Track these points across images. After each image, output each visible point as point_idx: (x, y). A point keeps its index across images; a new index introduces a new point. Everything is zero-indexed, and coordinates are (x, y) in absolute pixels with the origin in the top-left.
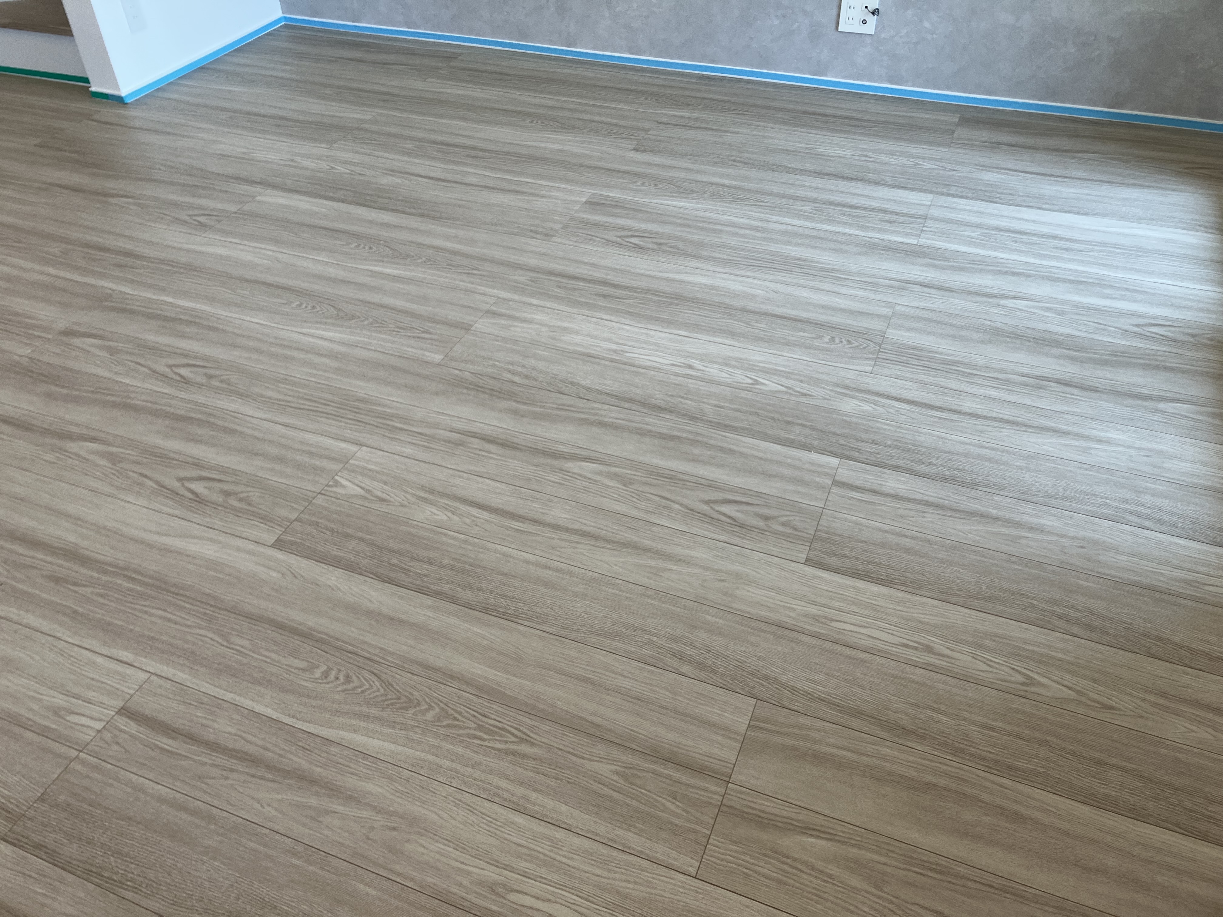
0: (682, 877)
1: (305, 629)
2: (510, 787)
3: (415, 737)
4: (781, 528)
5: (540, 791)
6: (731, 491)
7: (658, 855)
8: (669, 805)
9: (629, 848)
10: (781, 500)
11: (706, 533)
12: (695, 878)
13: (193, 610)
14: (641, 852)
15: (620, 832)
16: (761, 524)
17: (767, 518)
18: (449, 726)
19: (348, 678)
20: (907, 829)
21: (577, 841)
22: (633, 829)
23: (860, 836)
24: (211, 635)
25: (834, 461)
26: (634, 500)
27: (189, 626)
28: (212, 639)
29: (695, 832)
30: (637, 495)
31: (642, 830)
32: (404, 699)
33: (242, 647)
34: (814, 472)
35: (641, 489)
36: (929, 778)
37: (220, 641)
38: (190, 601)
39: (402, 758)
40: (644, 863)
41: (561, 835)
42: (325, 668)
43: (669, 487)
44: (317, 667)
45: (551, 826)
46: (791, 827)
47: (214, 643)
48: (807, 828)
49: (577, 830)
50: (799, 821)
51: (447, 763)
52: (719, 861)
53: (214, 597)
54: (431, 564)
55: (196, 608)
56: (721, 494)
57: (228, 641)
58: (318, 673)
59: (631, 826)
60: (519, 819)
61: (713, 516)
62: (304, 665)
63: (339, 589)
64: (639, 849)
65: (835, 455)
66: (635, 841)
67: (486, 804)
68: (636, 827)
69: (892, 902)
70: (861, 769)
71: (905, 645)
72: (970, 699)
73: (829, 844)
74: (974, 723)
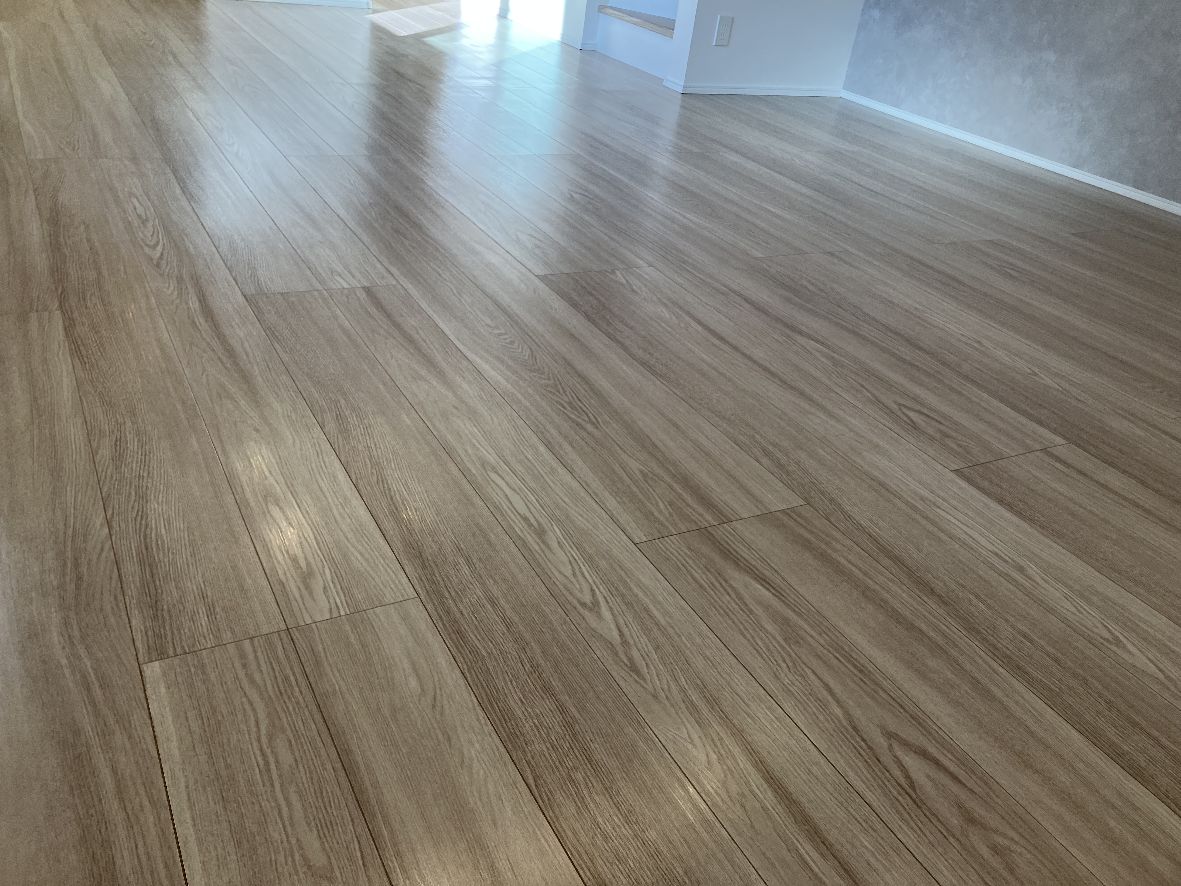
0: (625, 538)
2: (555, 434)
3: (521, 383)
4: (954, 446)
5: (574, 447)
6: (931, 409)
7: (621, 520)
8: (662, 506)
9: (603, 503)
10: (974, 434)
11: (878, 417)
12: (635, 544)
14: (610, 510)
15: (607, 494)
16: (937, 435)
17: (947, 436)
18: (550, 392)
19: (512, 343)
20: (859, 633)
21: (569, 479)
22: (618, 498)
23: (807, 611)
25: (1060, 441)
26: (834, 375)
29: (664, 526)
30: (839, 374)
31: (624, 503)
32: (536, 367)
34: (1029, 436)
35: (846, 373)
36: (922, 626)
39: (501, 387)
40: (604, 515)
41: (561, 470)
42: (504, 332)
43: (874, 384)
44: (499, 329)
45: (560, 464)
46: (750, 571)
48: (764, 580)
49: (577, 476)
50: (761, 573)
51: (528, 404)
52: (664, 549)
54: (631, 329)
56: (919, 407)
58: (496, 331)
59: (618, 496)
60: (542, 449)
61: (896, 413)
62: (492, 325)
64: (611, 508)
65: (1065, 437)
66: (612, 503)
67: (529, 431)
68: (621, 498)
69: (790, 656)
70: (859, 584)
71: (997, 555)
72: (1028, 614)
73: (773, 597)
74: (1012, 626)
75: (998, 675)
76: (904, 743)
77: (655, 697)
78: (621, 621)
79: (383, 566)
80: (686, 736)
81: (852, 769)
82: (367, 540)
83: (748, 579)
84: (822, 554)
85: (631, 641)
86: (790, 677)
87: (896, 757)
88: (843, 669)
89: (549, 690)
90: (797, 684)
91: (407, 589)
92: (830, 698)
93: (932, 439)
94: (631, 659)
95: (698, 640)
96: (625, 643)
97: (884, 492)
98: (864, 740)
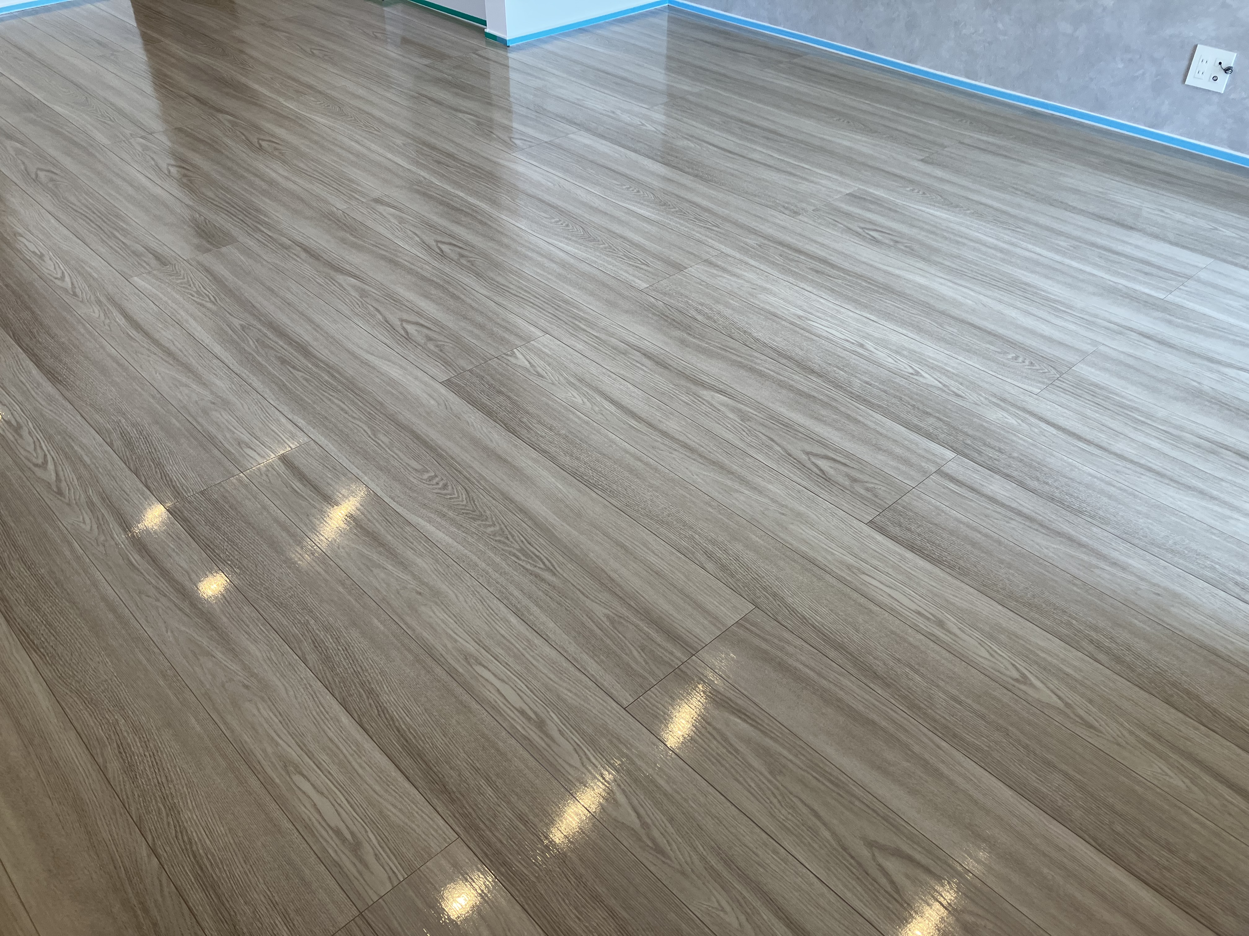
0: (614, 704)
1: (433, 445)
2: (520, 597)
3: (470, 539)
4: (862, 491)
5: (540, 607)
6: (835, 450)
7: (605, 683)
8: (635, 653)
9: (585, 669)
10: (878, 470)
11: (792, 475)
12: (625, 709)
13: (363, 408)
14: (593, 675)
15: (585, 657)
16: (847, 483)
17: (854, 480)
18: (499, 541)
19: (445, 486)
20: (828, 744)
21: (547, 649)
22: (596, 658)
23: (781, 733)
24: (366, 428)
25: (950, 454)
26: (744, 433)
27: (354, 418)
28: (364, 430)
29: (645, 678)
30: (748, 430)
31: (603, 661)
32: (477, 513)
33: (382, 442)
34: (924, 457)
35: (754, 427)
36: (874, 717)
37: (370, 433)
38: (364, 401)
39: (453, 551)
40: (590, 683)
41: (538, 641)
42: (433, 474)
43: (781, 433)
44: (428, 472)
45: (535, 633)
46: (726, 705)
47: (365, 434)
48: (739, 711)
49: (553, 644)
50: (736, 704)
51: (484, 565)
52: (650, 705)
53: (381, 404)
54: (551, 429)
55: (365, 407)
56: (824, 451)
57: (375, 435)
58: (426, 476)
59: (596, 655)
60: (514, 620)
61: (807, 465)
62: (419, 467)
63: (473, 426)
64: (593, 673)
65: (954, 450)
66: (593, 667)
67: (496, 601)
68: (599, 658)
69: (778, 789)
70: (816, 687)
71: (919, 613)
72: (954, 673)
73: (751, 729)
74: (945, 692)
75: (941, 749)
76: (883, 848)
77: (683, 873)
78: (635, 802)
79: (417, 813)
80: (716, 905)
81: (849, 890)
82: (393, 788)
83: (727, 715)
84: (779, 664)
85: (649, 821)
86: (783, 811)
87: (879, 865)
88: (823, 787)
89: (597, 898)
90: (790, 817)
91: (447, 833)
92: (818, 823)
93: (843, 488)
94: (653, 840)
95: (702, 799)
96: (644, 825)
97: (815, 569)
98: (852, 857)
